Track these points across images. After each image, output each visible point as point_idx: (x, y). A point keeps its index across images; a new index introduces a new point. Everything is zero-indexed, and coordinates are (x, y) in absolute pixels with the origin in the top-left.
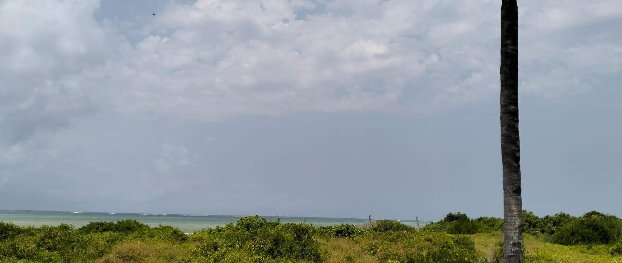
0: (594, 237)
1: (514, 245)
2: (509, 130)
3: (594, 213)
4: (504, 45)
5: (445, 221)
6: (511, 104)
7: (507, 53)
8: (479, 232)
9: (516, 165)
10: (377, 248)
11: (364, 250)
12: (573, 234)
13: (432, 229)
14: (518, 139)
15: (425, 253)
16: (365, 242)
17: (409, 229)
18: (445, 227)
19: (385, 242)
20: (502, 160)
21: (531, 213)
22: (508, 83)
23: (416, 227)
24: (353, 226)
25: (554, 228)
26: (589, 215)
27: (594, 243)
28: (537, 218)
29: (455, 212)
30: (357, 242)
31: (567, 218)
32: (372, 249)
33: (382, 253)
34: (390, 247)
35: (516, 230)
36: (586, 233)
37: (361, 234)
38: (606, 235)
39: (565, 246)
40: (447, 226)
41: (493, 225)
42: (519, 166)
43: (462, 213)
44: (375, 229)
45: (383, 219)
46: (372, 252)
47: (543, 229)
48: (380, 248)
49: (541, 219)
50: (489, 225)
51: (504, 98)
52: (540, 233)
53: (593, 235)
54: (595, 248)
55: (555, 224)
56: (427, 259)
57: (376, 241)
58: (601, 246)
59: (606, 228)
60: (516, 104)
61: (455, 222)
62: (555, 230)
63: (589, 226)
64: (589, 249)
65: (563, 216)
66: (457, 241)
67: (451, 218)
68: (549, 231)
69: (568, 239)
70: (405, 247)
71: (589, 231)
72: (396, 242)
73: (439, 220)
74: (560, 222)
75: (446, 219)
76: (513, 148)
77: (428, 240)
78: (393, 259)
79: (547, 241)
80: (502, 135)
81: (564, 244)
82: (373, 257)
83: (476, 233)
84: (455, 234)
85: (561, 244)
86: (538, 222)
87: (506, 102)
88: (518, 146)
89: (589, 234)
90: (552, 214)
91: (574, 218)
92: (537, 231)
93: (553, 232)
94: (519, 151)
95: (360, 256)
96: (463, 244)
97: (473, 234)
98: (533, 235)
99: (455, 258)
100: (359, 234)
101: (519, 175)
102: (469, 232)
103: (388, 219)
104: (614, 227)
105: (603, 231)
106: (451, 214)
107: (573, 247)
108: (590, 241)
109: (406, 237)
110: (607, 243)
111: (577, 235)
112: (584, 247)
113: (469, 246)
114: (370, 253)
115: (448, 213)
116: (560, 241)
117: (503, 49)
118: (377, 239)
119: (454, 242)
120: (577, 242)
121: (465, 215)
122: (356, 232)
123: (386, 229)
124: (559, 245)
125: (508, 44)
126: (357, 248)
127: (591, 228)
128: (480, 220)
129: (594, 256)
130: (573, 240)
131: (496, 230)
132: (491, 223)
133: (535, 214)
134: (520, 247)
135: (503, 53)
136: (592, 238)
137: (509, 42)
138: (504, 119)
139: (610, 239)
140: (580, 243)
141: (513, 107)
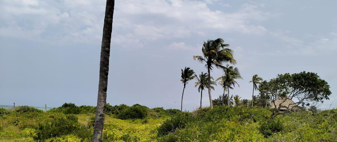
0: (136, 116)
1: (100, 115)
2: (104, 60)
3: (137, 105)
4: (106, 17)
5: (62, 107)
6: (107, 47)
7: (108, 22)
8: (81, 113)
9: (106, 77)
10: (19, 122)
11: (9, 123)
12: (127, 114)
13: (54, 111)
14: (108, 64)
15: (50, 123)
16: (10, 118)
17: (40, 111)
18: (62, 111)
19: (24, 118)
20: (99, 74)
21: (108, 104)
22: (106, 36)
23: (44, 111)
24: (3, 108)
25: (119, 111)
26: (135, 106)
27: (135, 119)
28: (111, 106)
29: (68, 103)
30: (5, 118)
31: (125, 107)
32: (15, 122)
33: (22, 124)
34: (27, 121)
35: (102, 108)
36: (132, 114)
37: (8, 113)
38: (141, 114)
39: (123, 120)
40: (63, 110)
41: (88, 110)
42: (107, 78)
43: (72, 103)
44: (18, 111)
45: (24, 105)
46: (15, 124)
47: (113, 112)
48: (21, 122)
49: (113, 107)
50: (86, 110)
51: (104, 43)
52: (111, 114)
53: (135, 115)
54: (136, 121)
55: (119, 109)
56: (52, 126)
57: (19, 118)
58: (139, 120)
59: (142, 111)
60: (109, 47)
61: (68, 108)
62: (119, 112)
63: (134, 110)
64: (133, 121)
65: (123, 105)
66: (69, 117)
67: (66, 105)
68: (116, 113)
69: (125, 116)
70: (37, 121)
71: (134, 113)
72: (31, 118)
73: (59, 107)
74: (122, 108)
75: (63, 106)
76: (106, 68)
77: (52, 117)
78: (29, 128)
79: (115, 118)
80: (101, 62)
81: (122, 119)
82: (16, 127)
83: (79, 114)
84: (68, 114)
85: (121, 119)
86: (111, 108)
87: (104, 45)
88: (108, 68)
89: (134, 114)
90: (118, 105)
91: (128, 107)
92: (110, 113)
93: (118, 113)
94: (108, 70)
95: (7, 127)
96: (72, 119)
97: (77, 114)
98: (108, 115)
99: (68, 125)
100: (7, 114)
101: (107, 82)
102: (75, 113)
103: (26, 105)
104: (145, 111)
105: (140, 113)
106: (66, 104)
107: (126, 120)
108: (134, 117)
109: (38, 115)
110: (141, 118)
111: (128, 115)
112: (131, 120)
113: (75, 120)
114: (14, 124)
115: (64, 103)
116: (120, 117)
117: (106, 19)
118: (19, 116)
119: (67, 118)
120: (128, 118)
121: (74, 104)
122: (5, 112)
123: (25, 112)
124: (120, 120)
125: (108, 17)
126: (5, 122)
127: (135, 111)
128: (82, 107)
129: (135, 124)
130: (126, 117)
131: (90, 112)
132: (87, 109)
133: (110, 105)
134: (103, 117)
135: (105, 21)
136: (135, 116)
137: (109, 16)
138: (102, 54)
139: (142, 116)
140: (129, 118)
141: (107, 49)
